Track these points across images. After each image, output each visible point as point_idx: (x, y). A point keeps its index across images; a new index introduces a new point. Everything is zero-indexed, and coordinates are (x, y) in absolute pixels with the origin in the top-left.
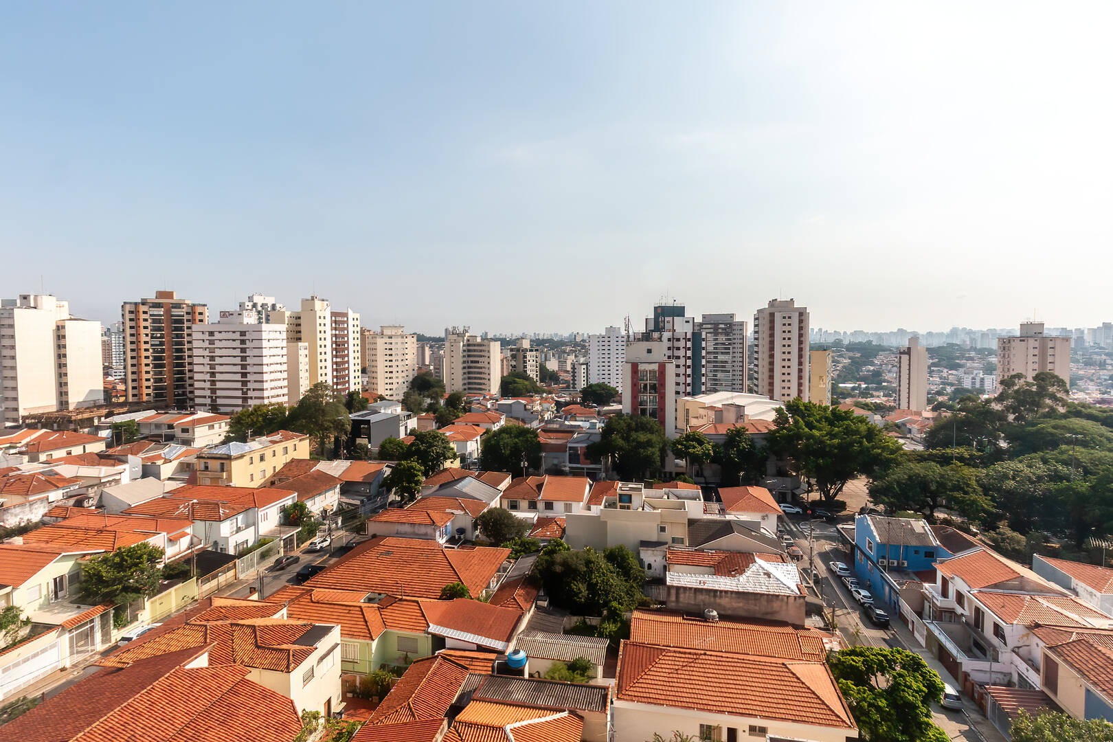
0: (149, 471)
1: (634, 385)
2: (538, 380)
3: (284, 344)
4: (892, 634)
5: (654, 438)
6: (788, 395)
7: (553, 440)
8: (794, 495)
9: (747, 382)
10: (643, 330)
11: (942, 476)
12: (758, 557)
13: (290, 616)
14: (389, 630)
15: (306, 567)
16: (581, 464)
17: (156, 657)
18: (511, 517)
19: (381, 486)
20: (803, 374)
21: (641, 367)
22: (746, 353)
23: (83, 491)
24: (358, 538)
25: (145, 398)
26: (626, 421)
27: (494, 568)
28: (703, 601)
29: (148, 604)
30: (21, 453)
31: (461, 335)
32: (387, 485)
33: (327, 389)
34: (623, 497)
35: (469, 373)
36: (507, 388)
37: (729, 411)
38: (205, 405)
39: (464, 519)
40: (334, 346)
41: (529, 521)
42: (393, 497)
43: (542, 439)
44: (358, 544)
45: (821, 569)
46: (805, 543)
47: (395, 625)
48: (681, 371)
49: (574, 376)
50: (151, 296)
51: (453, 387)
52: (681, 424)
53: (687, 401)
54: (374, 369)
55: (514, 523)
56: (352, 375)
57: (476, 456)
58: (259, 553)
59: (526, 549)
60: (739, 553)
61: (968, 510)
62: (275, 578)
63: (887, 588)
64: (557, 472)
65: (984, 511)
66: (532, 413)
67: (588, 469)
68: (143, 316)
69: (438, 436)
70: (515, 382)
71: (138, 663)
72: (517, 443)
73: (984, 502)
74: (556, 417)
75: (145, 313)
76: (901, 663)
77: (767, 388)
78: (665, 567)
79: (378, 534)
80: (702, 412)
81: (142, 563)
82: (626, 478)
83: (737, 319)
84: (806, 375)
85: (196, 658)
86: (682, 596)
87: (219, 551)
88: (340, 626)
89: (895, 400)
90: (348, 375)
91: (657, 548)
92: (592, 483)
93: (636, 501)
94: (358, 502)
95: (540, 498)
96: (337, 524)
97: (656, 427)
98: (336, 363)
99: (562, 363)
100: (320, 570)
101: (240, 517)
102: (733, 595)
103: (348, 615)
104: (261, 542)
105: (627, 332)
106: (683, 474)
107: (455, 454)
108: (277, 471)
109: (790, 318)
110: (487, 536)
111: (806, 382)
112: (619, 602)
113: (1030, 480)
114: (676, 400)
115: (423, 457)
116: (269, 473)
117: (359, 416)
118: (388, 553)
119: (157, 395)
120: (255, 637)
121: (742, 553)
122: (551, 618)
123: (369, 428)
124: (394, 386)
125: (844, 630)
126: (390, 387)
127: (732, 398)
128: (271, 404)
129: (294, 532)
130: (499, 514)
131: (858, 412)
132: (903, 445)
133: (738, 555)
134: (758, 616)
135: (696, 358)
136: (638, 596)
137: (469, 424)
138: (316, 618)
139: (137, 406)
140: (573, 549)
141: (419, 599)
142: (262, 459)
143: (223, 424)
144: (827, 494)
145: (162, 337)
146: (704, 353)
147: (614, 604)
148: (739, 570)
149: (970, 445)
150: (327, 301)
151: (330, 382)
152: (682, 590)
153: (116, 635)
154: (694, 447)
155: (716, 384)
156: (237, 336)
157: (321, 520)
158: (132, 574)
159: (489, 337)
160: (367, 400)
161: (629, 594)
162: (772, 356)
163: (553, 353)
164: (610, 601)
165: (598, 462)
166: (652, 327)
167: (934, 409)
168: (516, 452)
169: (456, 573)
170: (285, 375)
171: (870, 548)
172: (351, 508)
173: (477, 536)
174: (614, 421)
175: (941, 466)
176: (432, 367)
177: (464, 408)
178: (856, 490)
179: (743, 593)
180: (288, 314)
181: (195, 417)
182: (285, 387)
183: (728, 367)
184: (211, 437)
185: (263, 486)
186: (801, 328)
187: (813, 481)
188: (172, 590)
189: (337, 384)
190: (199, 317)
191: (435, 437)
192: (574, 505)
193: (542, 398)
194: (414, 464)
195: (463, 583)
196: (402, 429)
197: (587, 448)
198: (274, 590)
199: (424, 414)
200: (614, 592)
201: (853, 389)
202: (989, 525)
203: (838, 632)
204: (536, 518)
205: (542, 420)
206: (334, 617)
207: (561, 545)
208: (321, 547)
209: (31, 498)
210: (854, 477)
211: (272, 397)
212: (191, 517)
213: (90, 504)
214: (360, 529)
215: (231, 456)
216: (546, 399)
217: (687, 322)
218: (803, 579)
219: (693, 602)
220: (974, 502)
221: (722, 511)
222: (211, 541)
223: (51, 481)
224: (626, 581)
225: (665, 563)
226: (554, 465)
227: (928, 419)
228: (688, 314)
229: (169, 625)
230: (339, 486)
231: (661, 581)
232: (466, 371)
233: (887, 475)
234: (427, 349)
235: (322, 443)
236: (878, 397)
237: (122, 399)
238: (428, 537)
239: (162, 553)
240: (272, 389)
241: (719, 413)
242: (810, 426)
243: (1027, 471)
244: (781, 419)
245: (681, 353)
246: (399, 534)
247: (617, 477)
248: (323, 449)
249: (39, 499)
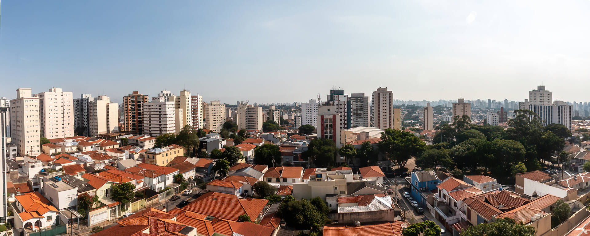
0: (131, 157)
1: (322, 125)
2: (279, 124)
3: (174, 109)
4: (425, 216)
5: (331, 148)
6: (386, 127)
7: (286, 151)
8: (389, 168)
9: (370, 122)
10: (326, 100)
11: (438, 154)
12: (376, 196)
13: (177, 220)
14: (216, 233)
15: (183, 201)
16: (299, 161)
17: (133, 225)
18: (268, 185)
19: (212, 170)
20: (391, 118)
21: (325, 117)
22: (369, 110)
23: (113, 161)
24: (203, 191)
25: (130, 130)
26: (319, 141)
27: (261, 208)
28: (354, 218)
29: (131, 205)
30: (98, 146)
31: (245, 105)
32: (214, 169)
33: (190, 128)
34: (318, 175)
35: (249, 121)
36: (266, 127)
37: (362, 134)
38: (147, 133)
39: (247, 186)
40: (192, 110)
41: (277, 187)
42: (217, 175)
43: (282, 150)
44: (203, 194)
45: (400, 196)
46: (394, 187)
47: (219, 231)
48: (343, 118)
49: (295, 122)
50: (131, 93)
51: (242, 127)
52: (343, 142)
53: (345, 131)
54: (208, 119)
55: (269, 188)
56: (199, 122)
57: (252, 158)
58: (166, 193)
59: (275, 200)
60: (368, 195)
61: (446, 164)
62: (172, 204)
63: (422, 199)
64: (288, 165)
65: (451, 164)
66: (277, 138)
67: (302, 163)
68: (129, 101)
69: (235, 149)
70: (269, 125)
71: (128, 225)
72: (270, 152)
73: (450, 160)
74: (287, 140)
75: (130, 99)
76: (427, 226)
77: (378, 124)
78: (337, 205)
79: (211, 190)
80: (352, 136)
81: (129, 189)
82: (319, 167)
83: (365, 96)
84: (392, 118)
85: (146, 229)
86: (345, 217)
87: (153, 189)
88: (196, 228)
89: (423, 127)
90: (198, 122)
91: (334, 197)
92: (304, 169)
93: (324, 176)
94: (202, 176)
95: (281, 177)
96: (194, 184)
97: (332, 143)
98: (193, 117)
99: (290, 116)
100: (189, 203)
101: (159, 177)
102: (366, 214)
103: (199, 224)
104: (167, 188)
105: (319, 102)
106: (344, 163)
107: (243, 157)
108: (172, 160)
109: (386, 95)
110: (258, 194)
111: (392, 121)
112: (317, 223)
113: (462, 151)
114: (341, 131)
115: (229, 158)
116: (169, 161)
117: (202, 139)
118: (215, 199)
119: (133, 129)
120: (165, 226)
121: (369, 195)
122: (288, 232)
123: (207, 144)
124: (216, 127)
125: (408, 219)
126: (215, 127)
127: (364, 129)
128: (170, 134)
129: (179, 186)
130: (262, 184)
131: (411, 132)
132: (426, 143)
133: (368, 196)
134: (376, 220)
135: (349, 112)
136: (326, 219)
137: (249, 143)
138: (187, 223)
139: (127, 133)
140: (297, 199)
141: (229, 221)
142: (167, 155)
143: (153, 141)
144: (401, 166)
145: (134, 108)
146: (352, 110)
147: (316, 224)
148: (368, 203)
149: (446, 141)
150: (189, 91)
151: (191, 125)
152: (345, 214)
153: (122, 213)
154: (349, 151)
155: (357, 124)
156: (158, 107)
157: (188, 182)
158: (126, 193)
159: (257, 105)
160: (205, 132)
161: (322, 219)
162: (379, 111)
163: (286, 112)
164: (314, 222)
165: (307, 160)
166: (329, 99)
167: (435, 129)
168: (270, 156)
169: (244, 210)
170: (174, 122)
171: (416, 185)
172: (200, 178)
173: (253, 194)
174: (313, 141)
175: (438, 150)
176: (232, 118)
177: (246, 136)
178: (411, 163)
179: (370, 212)
180: (175, 97)
181: (145, 137)
182: (174, 127)
183: (362, 116)
184: (150, 146)
185: (167, 166)
186: (390, 100)
187: (396, 161)
188: (138, 201)
189: (194, 126)
190: (146, 100)
191: (234, 149)
192: (296, 180)
193: (281, 132)
194: (225, 161)
195: (247, 215)
196: (220, 145)
197: (302, 153)
198: (172, 209)
199: (229, 139)
200: (315, 218)
201: (409, 123)
202: (452, 169)
203: (406, 220)
204: (279, 186)
205: (281, 142)
206: (194, 224)
207: (291, 198)
208: (188, 194)
209: (101, 161)
210: (410, 158)
211: (170, 131)
212: (143, 175)
213: (115, 165)
214: (203, 188)
215: (156, 153)
216: (283, 132)
217: (345, 97)
218: (393, 201)
219: (350, 219)
220: (448, 161)
221: (361, 178)
222: (150, 185)
223: (105, 157)
224: (320, 213)
225: (337, 203)
226: (287, 161)
227: (433, 133)
228: (345, 94)
229: (137, 214)
230: (195, 168)
231: (336, 211)
232: (247, 120)
233: (421, 155)
234: (230, 110)
235: (188, 150)
236: (418, 126)
237: (123, 130)
238: (232, 193)
239: (135, 187)
240: (170, 127)
241: (359, 136)
242: (394, 139)
243: (461, 148)
244: (383, 137)
245: (342, 110)
246: (220, 191)
247: (315, 166)
248: (188, 153)
249: (103, 162)
